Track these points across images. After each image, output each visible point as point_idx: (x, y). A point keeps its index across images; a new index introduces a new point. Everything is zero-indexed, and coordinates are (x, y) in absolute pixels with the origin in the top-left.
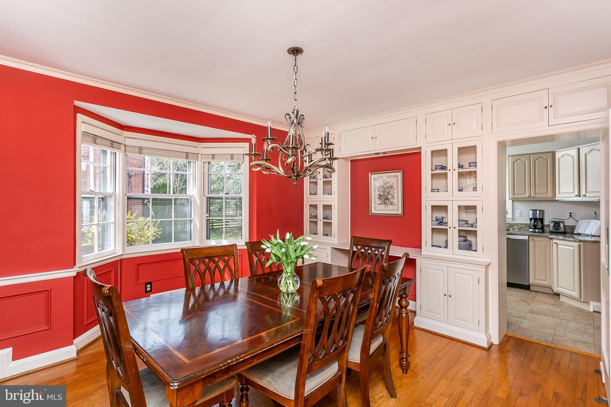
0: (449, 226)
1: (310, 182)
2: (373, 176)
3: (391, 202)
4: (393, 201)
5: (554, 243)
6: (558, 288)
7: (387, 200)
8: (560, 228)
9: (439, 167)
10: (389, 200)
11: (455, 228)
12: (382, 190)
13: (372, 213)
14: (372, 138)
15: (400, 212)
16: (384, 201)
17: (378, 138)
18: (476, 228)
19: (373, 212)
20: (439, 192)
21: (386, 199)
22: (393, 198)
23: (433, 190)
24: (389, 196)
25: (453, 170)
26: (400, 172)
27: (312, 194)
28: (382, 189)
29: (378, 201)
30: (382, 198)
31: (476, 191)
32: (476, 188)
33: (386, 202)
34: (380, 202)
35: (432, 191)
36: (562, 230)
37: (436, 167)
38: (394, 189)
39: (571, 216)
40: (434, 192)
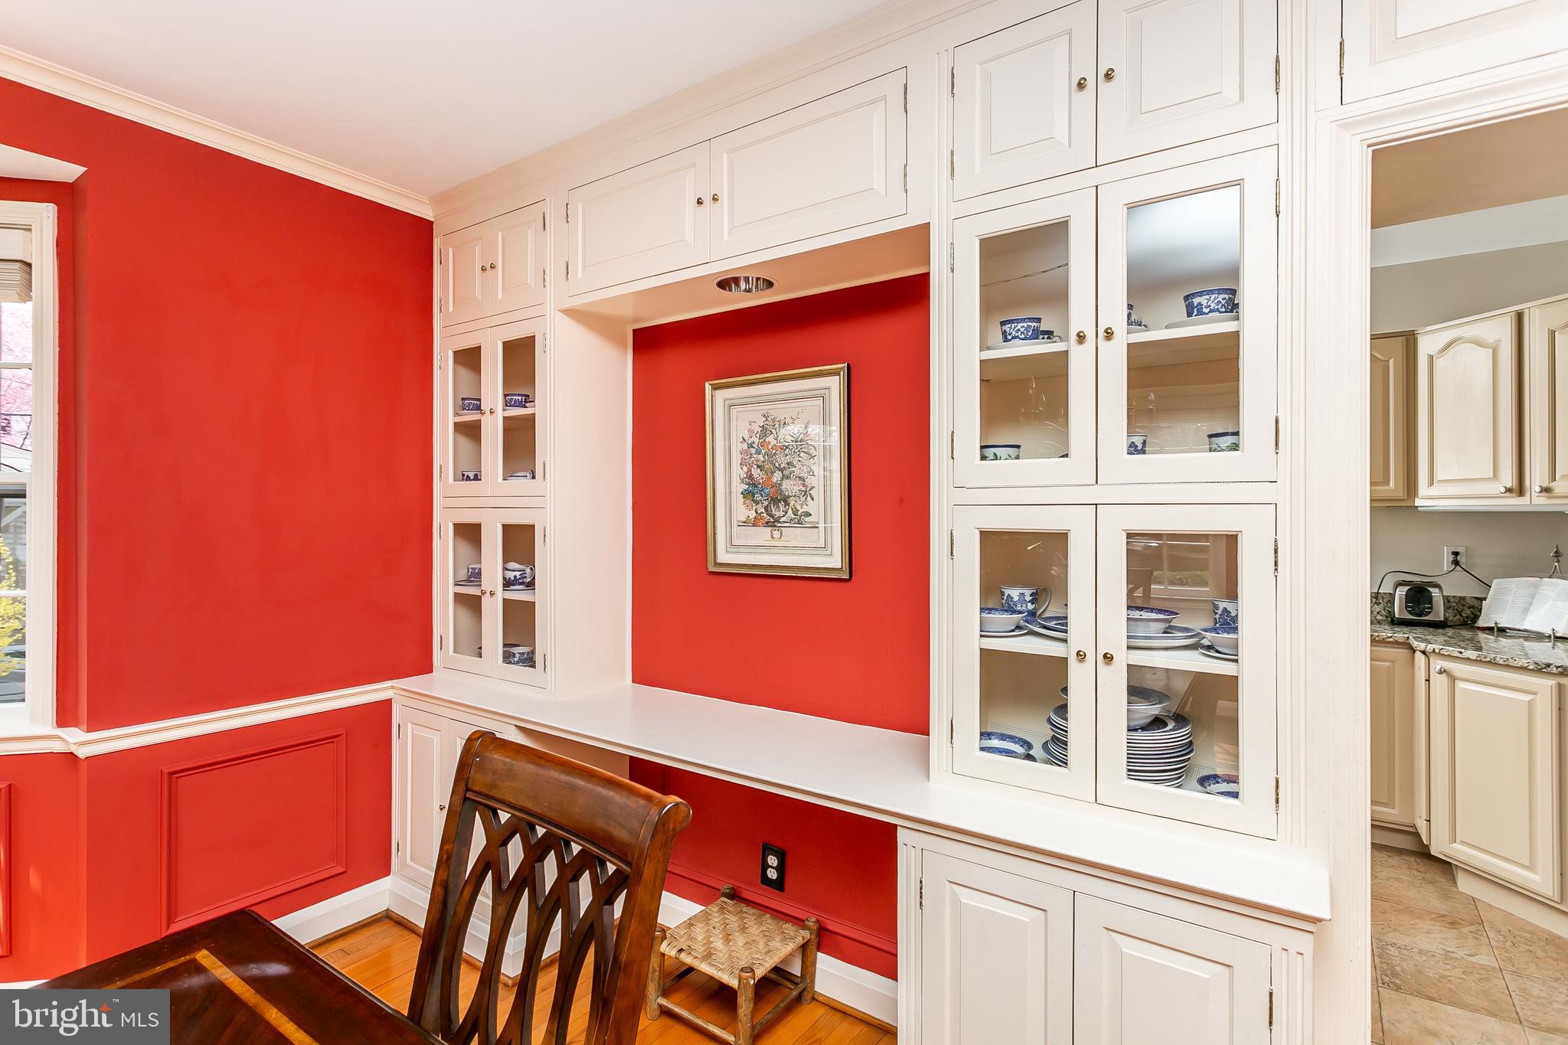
0: (1074, 645)
1: (456, 425)
2: (721, 395)
3: (795, 512)
4: (805, 509)
5: (1440, 673)
6: (1455, 845)
7: (781, 505)
8: (1431, 608)
9: (1020, 325)
10: (787, 504)
11: (1108, 658)
12: (761, 457)
13: (716, 564)
14: (700, 202)
15: (833, 560)
16: (766, 508)
17: (724, 198)
18: (1236, 661)
19: (723, 557)
20: (1017, 457)
21: (775, 501)
22: (806, 493)
23: (989, 452)
24: (790, 487)
25: (1101, 333)
26: (838, 374)
27: (468, 479)
28: (758, 453)
29: (743, 511)
30: (758, 497)
31: (1235, 447)
32: (1237, 434)
33: (778, 514)
34: (753, 515)
35: (983, 458)
36: (1439, 613)
37: (1007, 328)
38: (813, 451)
39: (1456, 563)
40: (996, 457)
